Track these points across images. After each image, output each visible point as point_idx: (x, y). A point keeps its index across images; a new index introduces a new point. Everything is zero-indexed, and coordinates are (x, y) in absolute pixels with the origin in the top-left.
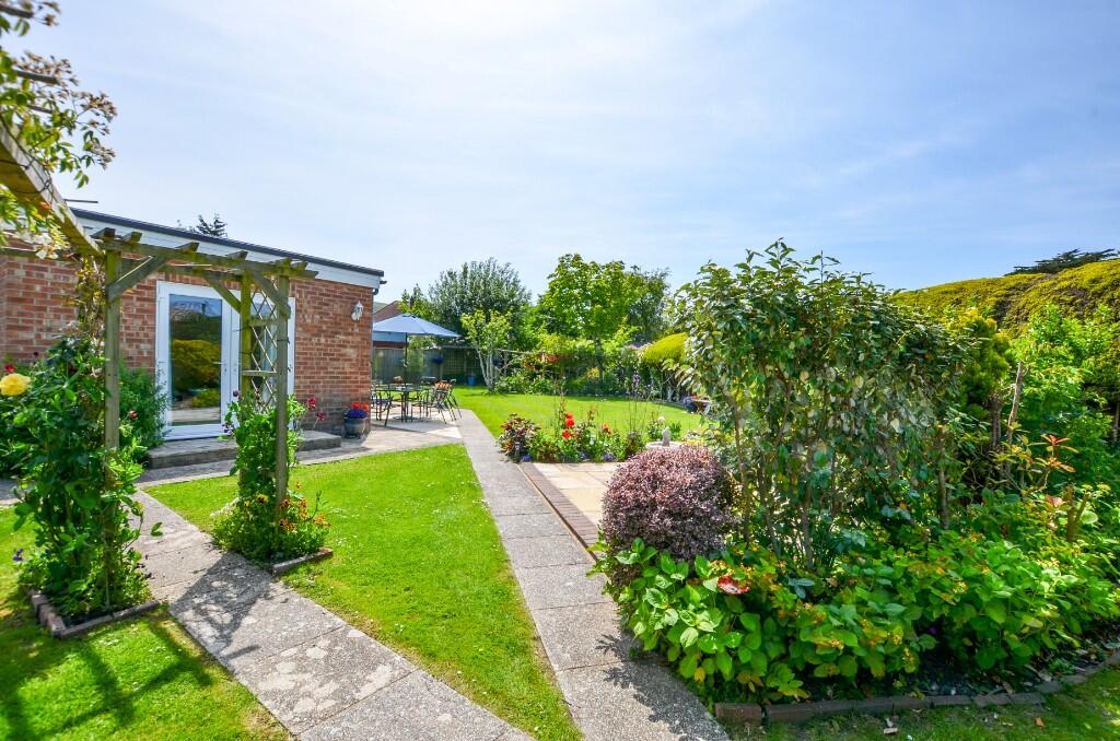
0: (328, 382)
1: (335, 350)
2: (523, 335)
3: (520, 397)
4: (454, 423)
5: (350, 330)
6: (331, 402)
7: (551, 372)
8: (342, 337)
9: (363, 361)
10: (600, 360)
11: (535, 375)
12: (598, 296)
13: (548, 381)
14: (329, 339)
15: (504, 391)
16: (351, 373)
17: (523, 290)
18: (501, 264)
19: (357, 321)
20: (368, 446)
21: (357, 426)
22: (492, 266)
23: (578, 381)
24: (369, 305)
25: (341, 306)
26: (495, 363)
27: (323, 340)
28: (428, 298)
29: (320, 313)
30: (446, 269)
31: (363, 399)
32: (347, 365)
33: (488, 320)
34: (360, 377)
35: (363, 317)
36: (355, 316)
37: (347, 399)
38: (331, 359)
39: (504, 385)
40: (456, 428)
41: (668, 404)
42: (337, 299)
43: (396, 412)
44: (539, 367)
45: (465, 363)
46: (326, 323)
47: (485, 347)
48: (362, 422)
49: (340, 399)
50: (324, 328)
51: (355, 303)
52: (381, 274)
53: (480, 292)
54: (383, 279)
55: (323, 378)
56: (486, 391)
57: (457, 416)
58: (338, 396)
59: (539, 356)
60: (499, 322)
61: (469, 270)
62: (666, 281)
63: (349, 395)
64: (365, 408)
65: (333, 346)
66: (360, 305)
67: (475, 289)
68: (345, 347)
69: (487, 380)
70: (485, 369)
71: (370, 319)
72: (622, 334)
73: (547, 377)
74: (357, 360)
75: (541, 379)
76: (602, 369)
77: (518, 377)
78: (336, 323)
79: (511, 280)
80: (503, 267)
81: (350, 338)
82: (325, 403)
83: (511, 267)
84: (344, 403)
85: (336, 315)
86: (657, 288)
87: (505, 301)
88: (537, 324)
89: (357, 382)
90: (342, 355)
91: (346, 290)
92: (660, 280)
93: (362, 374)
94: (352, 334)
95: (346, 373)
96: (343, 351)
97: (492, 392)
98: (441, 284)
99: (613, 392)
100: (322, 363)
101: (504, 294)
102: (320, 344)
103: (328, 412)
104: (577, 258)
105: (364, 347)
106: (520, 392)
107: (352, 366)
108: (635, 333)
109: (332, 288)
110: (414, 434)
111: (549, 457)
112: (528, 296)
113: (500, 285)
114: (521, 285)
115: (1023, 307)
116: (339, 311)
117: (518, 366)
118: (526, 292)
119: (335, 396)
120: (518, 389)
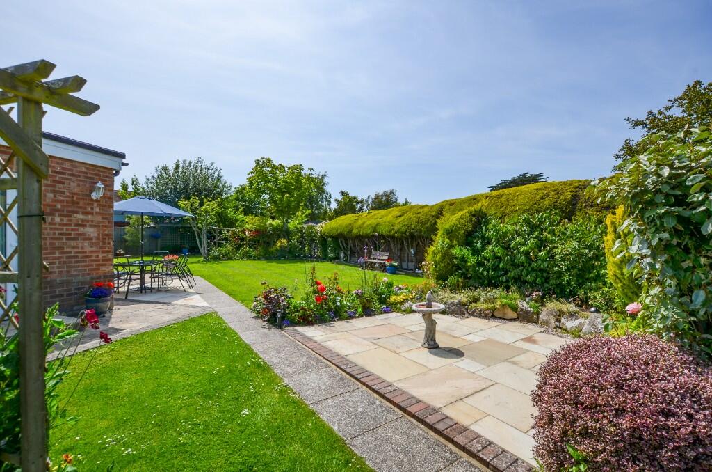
0: (65, 263)
1: (72, 230)
2: (227, 216)
3: (231, 263)
4: (191, 290)
5: (89, 209)
6: (68, 283)
7: (253, 243)
8: (81, 216)
9: (104, 239)
10: (286, 233)
11: (240, 246)
12: (286, 189)
13: (251, 250)
14: (65, 219)
15: (216, 259)
16: (92, 252)
17: (225, 183)
18: (207, 163)
19: (97, 201)
20: (117, 326)
21: (101, 305)
22: (199, 165)
23: (273, 249)
24: (109, 185)
25: (79, 185)
26: (208, 238)
27: (57, 219)
28: (145, 186)
29: (54, 191)
30: (161, 165)
31: (106, 277)
32: (86, 244)
33: (201, 205)
34: (101, 256)
35: (104, 197)
36: (94, 196)
37: (88, 278)
38: (68, 239)
39: (217, 253)
40: (198, 296)
41: (342, 264)
42: (74, 179)
43: (135, 285)
44: (243, 239)
45: (179, 237)
46: (61, 201)
47: (200, 225)
48: (107, 301)
49: (80, 278)
50: (59, 206)
51: (96, 183)
52: (122, 156)
53: (191, 184)
54: (124, 161)
55: (59, 258)
56: (202, 259)
57: (193, 284)
58: (77, 275)
59: (244, 231)
60: (211, 206)
61: (181, 166)
62: (326, 180)
63: (89, 274)
64: (109, 285)
65: (71, 225)
66: (100, 185)
67: (186, 181)
68: (85, 226)
69: (202, 251)
70: (200, 241)
71: (111, 198)
72: (301, 215)
73: (250, 247)
74: (98, 239)
75: (246, 248)
76: (289, 240)
77: (228, 247)
78: (73, 202)
79: (216, 175)
80: (209, 166)
81: (90, 217)
82: (62, 283)
83: (215, 166)
84: (83, 283)
85: (73, 194)
86: (320, 184)
87: (211, 191)
88: (236, 208)
89: (99, 261)
90: (80, 234)
91: (84, 169)
92: (321, 179)
93: (103, 252)
94: (91, 213)
95: (85, 252)
96: (82, 230)
97: (207, 260)
98: (156, 176)
99: (299, 256)
100: (57, 244)
101: (210, 185)
102: (55, 224)
103: (65, 293)
104: (269, 160)
105: (106, 227)
106: (230, 259)
107: (92, 245)
108: (309, 214)
109: (67, 165)
110: (161, 306)
111: (306, 320)
112: (229, 188)
113: (206, 178)
114: (224, 179)
115: (588, 198)
116: (76, 190)
117: (226, 239)
118: (228, 184)
119: (72, 276)
120: (228, 257)
